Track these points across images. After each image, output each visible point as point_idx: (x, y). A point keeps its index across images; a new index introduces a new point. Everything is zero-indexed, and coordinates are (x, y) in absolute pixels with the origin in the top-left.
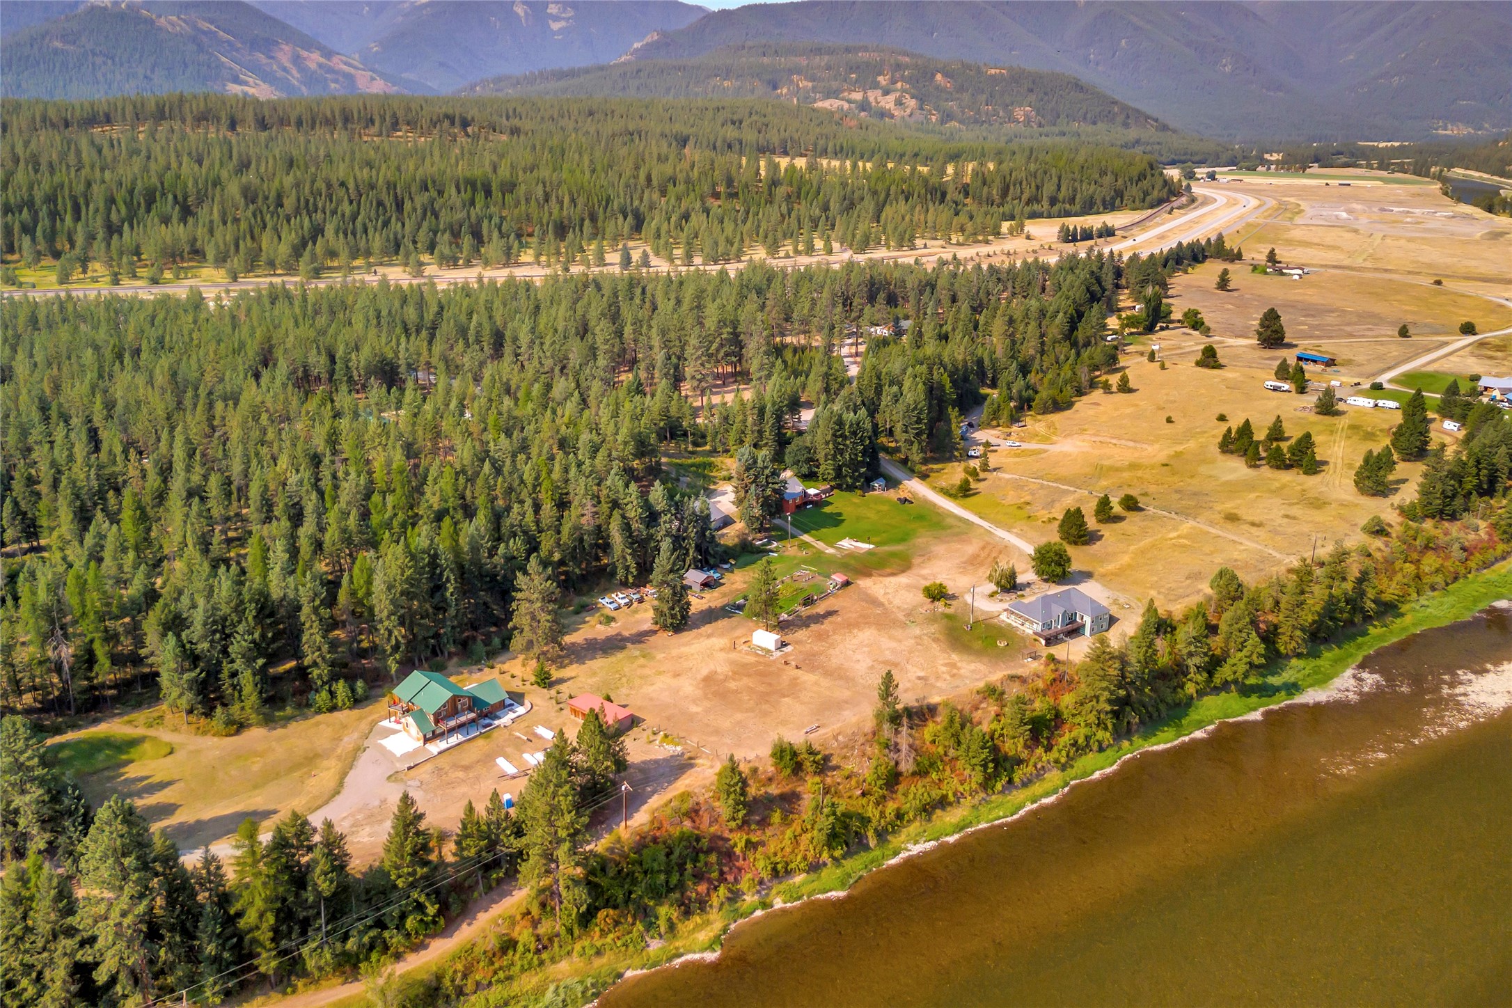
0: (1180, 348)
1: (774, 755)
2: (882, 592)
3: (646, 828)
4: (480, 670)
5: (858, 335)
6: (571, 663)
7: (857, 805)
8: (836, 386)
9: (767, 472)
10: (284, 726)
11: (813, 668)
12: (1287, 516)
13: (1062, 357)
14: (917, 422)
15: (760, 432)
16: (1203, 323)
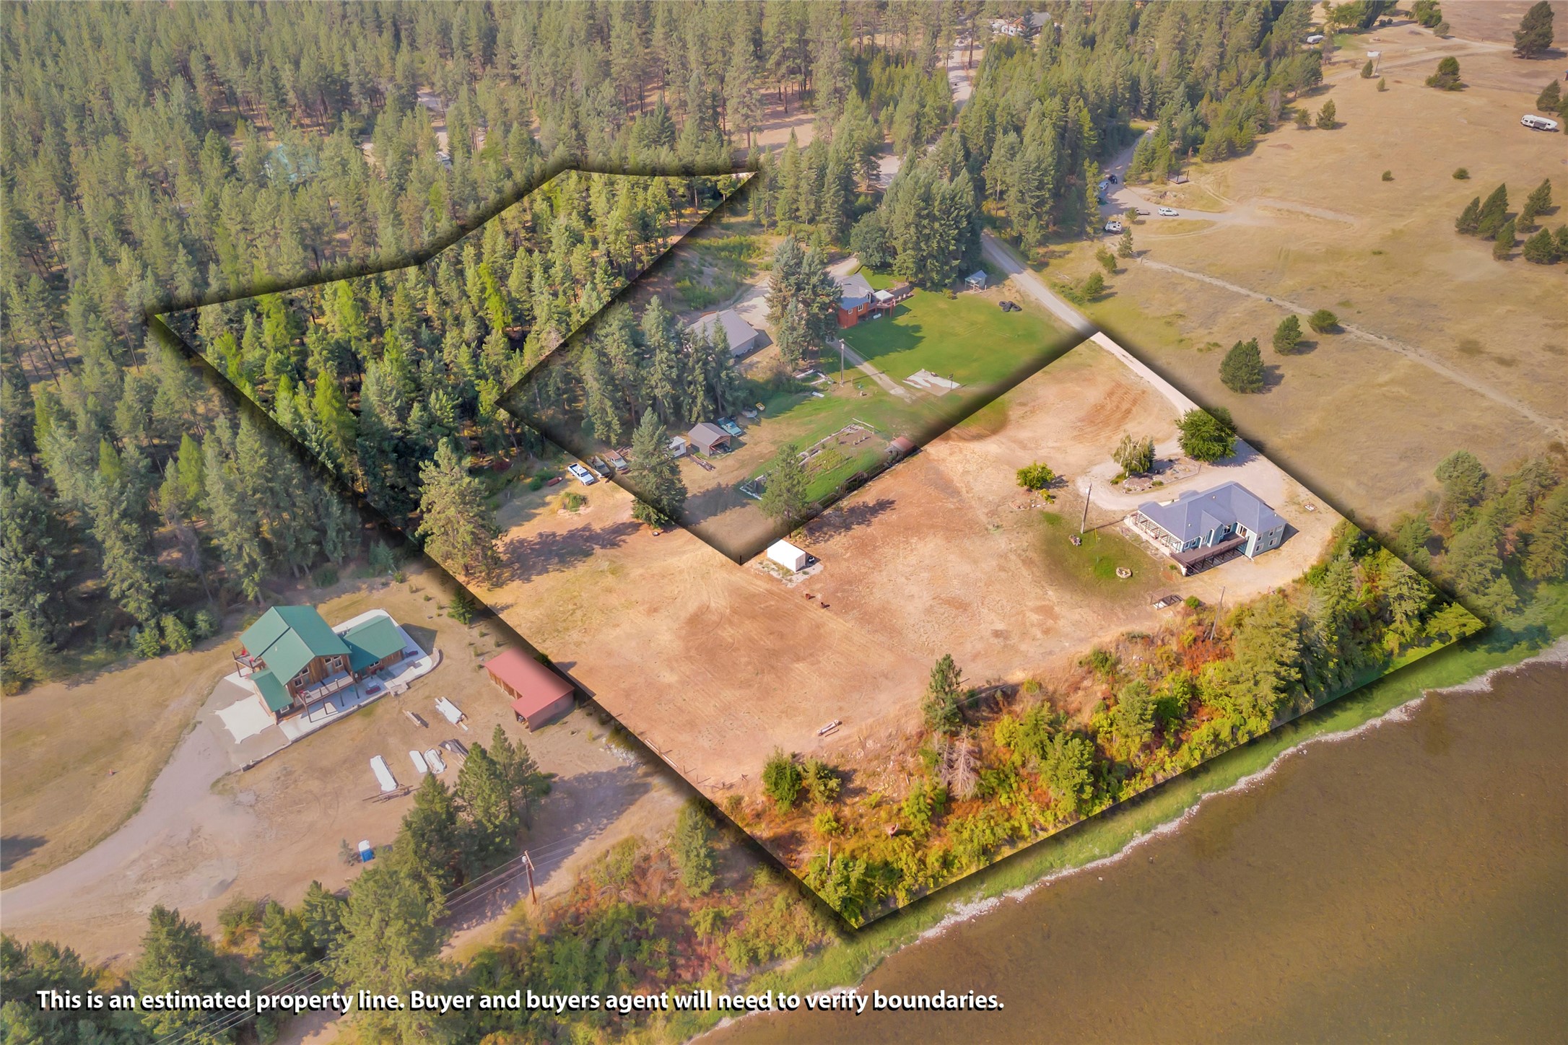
0: (1405, 56)
1: (767, 776)
2: (960, 468)
3: (564, 901)
4: (385, 585)
5: (974, 32)
6: (511, 579)
7: (884, 849)
8: (931, 132)
9: (814, 280)
10: (90, 680)
11: (846, 608)
12: (1551, 348)
13: (1247, 75)
14: (1038, 188)
15: (818, 205)
16: (1440, 18)
